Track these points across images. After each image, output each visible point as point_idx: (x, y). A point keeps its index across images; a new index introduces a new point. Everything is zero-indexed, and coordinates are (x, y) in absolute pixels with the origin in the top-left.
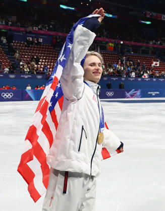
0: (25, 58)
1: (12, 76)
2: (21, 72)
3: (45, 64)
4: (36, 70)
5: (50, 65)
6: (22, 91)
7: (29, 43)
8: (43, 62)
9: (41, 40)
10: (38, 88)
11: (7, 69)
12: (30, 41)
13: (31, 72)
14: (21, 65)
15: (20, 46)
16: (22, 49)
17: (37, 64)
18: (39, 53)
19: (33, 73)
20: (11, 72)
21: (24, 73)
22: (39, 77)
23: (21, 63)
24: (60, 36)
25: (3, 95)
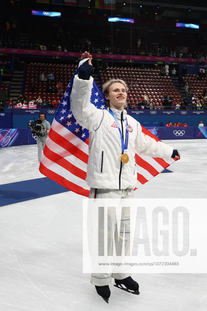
0: (197, 92)
1: (184, 113)
2: (193, 108)
6: (195, 128)
7: (201, 75)
11: (178, 105)
12: (203, 73)
14: (194, 100)
15: (191, 79)
16: (194, 83)
19: (206, 109)
20: (183, 108)
21: (196, 108)
23: (193, 98)
25: (175, 132)
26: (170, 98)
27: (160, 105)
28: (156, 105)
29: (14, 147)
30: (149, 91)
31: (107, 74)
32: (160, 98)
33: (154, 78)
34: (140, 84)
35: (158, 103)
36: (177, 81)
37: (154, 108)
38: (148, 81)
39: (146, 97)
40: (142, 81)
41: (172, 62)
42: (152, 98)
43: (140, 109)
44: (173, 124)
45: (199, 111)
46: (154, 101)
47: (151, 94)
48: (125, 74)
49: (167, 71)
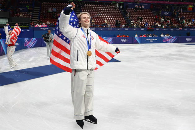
0: (134, 18)
1: (127, 29)
2: (132, 27)
3: (146, 22)
4: (140, 25)
5: (149, 22)
6: (133, 38)
7: (136, 9)
8: (144, 20)
9: (144, 7)
10: (142, 36)
11: (124, 25)
12: (137, 8)
13: (138, 27)
14: (132, 23)
15: (131, 11)
16: (132, 13)
17: (141, 21)
18: (142, 15)
19: (139, 27)
20: (126, 27)
21: (133, 27)
22: (142, 29)
23: (132, 21)
24: (155, 3)
25: (122, 40)
26: (119, 21)
27: (113, 25)
28: (111, 25)
29: (34, 48)
30: (108, 18)
31: (85, 8)
32: (114, 21)
33: (110, 10)
34: (103, 14)
35: (112, 24)
36: (123, 12)
37: (110, 27)
38: (107, 12)
39: (106, 21)
40: (104, 12)
41: (120, 2)
42: (110, 21)
43: (103, 27)
44: (121, 36)
45: (135, 28)
46: (110, 23)
47: (109, 19)
48: (95, 8)
49: (118, 7)
